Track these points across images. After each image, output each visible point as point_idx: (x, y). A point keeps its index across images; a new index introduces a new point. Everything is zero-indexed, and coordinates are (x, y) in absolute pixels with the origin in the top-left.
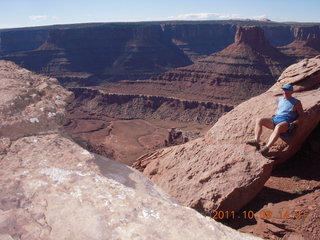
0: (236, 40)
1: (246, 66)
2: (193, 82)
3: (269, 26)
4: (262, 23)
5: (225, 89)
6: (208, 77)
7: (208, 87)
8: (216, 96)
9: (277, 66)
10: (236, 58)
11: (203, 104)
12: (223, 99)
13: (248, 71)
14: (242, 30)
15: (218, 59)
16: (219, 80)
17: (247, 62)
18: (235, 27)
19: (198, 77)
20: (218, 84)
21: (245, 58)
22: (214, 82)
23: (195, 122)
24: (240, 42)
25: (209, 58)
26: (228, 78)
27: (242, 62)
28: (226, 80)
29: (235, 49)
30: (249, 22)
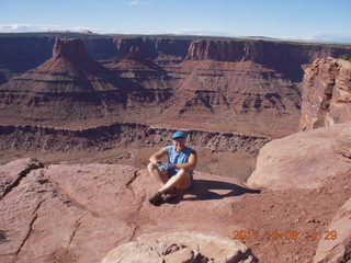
0: (55, 55)
1: (66, 83)
2: (7, 103)
3: (90, 38)
4: (83, 35)
5: (44, 109)
6: (24, 97)
7: (25, 108)
8: (34, 117)
9: (99, 81)
10: (55, 74)
11: (20, 128)
12: (42, 120)
13: (68, 89)
14: (60, 43)
15: (35, 76)
16: (37, 100)
17: (67, 79)
18: (53, 40)
19: (13, 97)
20: (36, 105)
21: (65, 74)
22: (31, 102)
23: (13, 149)
24: (59, 56)
25: (24, 76)
26: (47, 97)
27: (61, 78)
28: (45, 100)
29: (53, 64)
30: (68, 34)
